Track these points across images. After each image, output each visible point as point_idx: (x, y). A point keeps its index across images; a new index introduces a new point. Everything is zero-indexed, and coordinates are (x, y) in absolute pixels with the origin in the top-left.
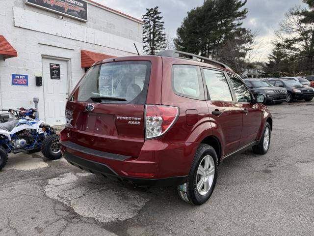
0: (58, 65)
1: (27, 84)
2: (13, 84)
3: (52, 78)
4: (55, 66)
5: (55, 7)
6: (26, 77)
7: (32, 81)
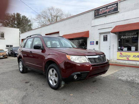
0: (107, 35)
1: (94, 44)
2: (90, 44)
3: (104, 41)
4: (105, 36)
5: (103, 13)
6: (94, 42)
7: (95, 43)
